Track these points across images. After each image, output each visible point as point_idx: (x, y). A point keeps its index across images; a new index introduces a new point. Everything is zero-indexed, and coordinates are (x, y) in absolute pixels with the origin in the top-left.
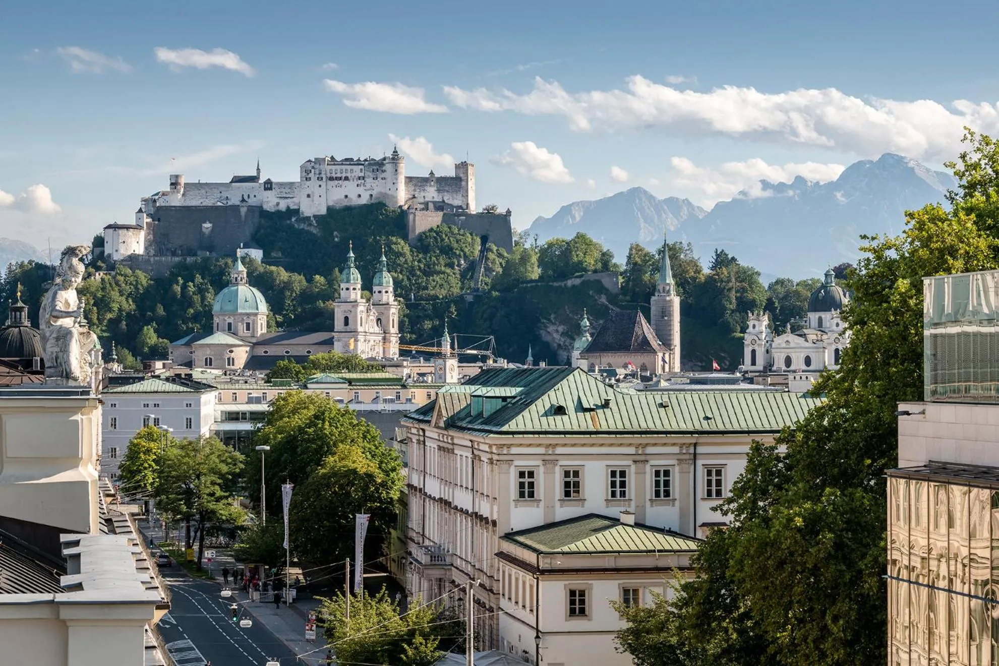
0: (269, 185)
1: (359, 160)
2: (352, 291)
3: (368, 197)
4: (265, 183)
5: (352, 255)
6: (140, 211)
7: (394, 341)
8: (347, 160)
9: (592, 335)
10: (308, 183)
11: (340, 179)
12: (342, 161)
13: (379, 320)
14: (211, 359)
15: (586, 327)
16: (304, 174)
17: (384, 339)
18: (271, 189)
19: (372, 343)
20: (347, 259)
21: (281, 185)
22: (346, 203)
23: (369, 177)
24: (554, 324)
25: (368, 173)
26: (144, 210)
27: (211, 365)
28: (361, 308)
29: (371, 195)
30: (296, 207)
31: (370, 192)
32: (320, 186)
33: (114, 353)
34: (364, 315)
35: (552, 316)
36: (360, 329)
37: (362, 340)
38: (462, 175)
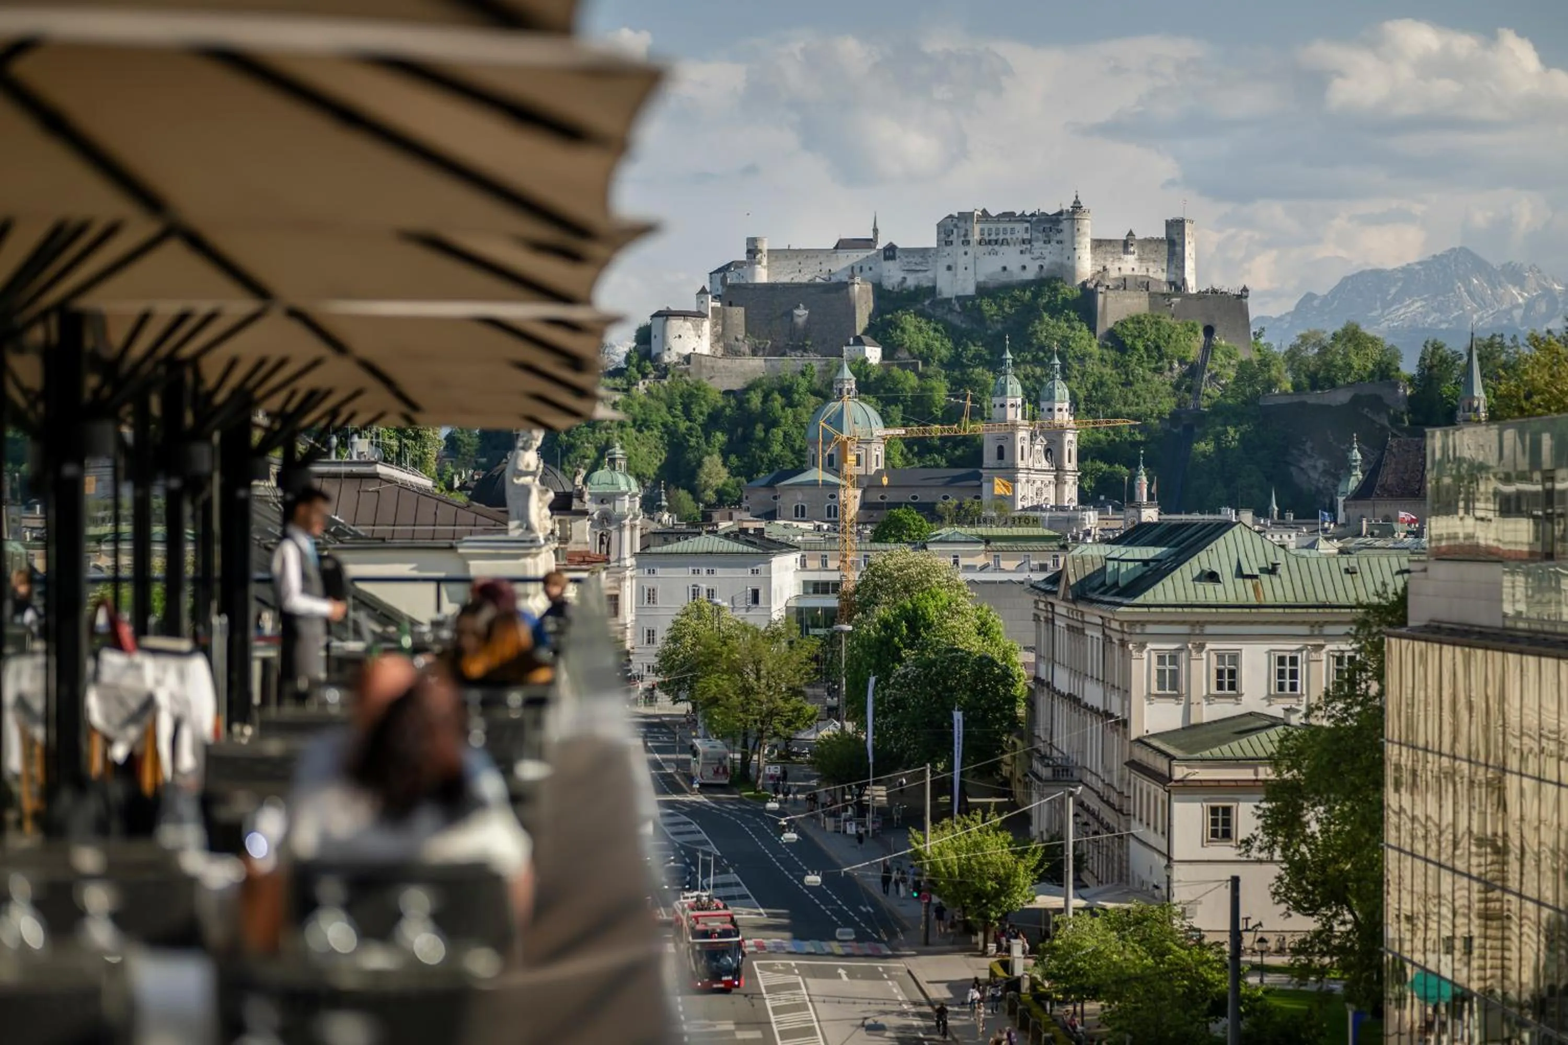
0: (891, 252)
1: (1023, 214)
2: (1009, 409)
3: (1037, 269)
4: (885, 249)
5: (1009, 355)
6: (703, 291)
7: (1071, 482)
8: (1005, 214)
9: (1363, 472)
10: (948, 249)
11: (996, 242)
12: (999, 216)
13: (1048, 451)
14: (803, 507)
15: (1356, 461)
16: (943, 236)
17: (1056, 477)
18: (893, 258)
19: (1038, 484)
20: (1003, 362)
21: (909, 252)
22: (1004, 278)
23: (1037, 240)
24: (1311, 457)
25: (1035, 234)
26: (708, 289)
27: (803, 515)
28: (1022, 434)
29: (1041, 267)
30: (930, 284)
31: (1039, 262)
32: (966, 253)
33: (664, 498)
34: (1026, 445)
35: (1309, 444)
36: (1020, 464)
37: (1024, 480)
38: (1176, 237)
